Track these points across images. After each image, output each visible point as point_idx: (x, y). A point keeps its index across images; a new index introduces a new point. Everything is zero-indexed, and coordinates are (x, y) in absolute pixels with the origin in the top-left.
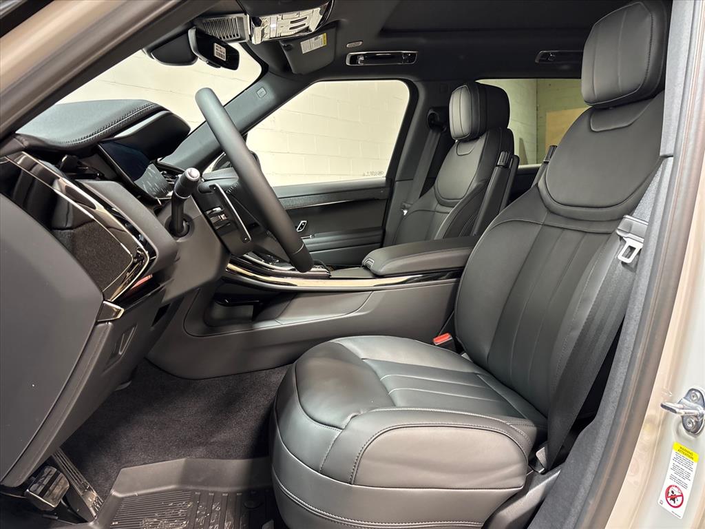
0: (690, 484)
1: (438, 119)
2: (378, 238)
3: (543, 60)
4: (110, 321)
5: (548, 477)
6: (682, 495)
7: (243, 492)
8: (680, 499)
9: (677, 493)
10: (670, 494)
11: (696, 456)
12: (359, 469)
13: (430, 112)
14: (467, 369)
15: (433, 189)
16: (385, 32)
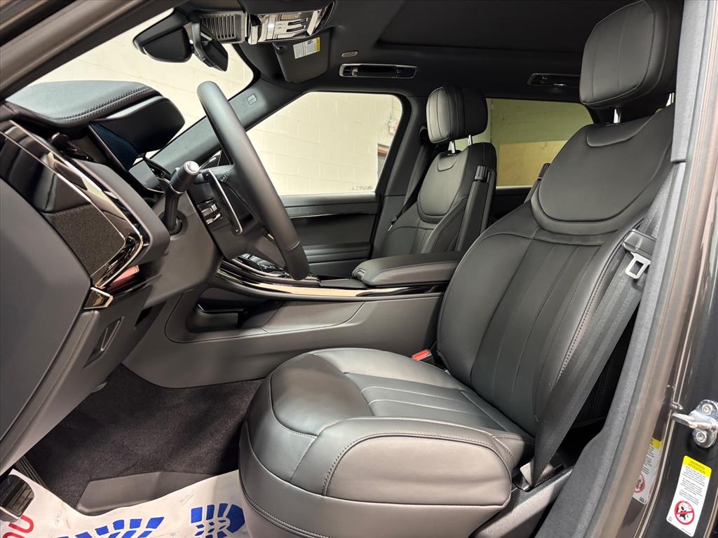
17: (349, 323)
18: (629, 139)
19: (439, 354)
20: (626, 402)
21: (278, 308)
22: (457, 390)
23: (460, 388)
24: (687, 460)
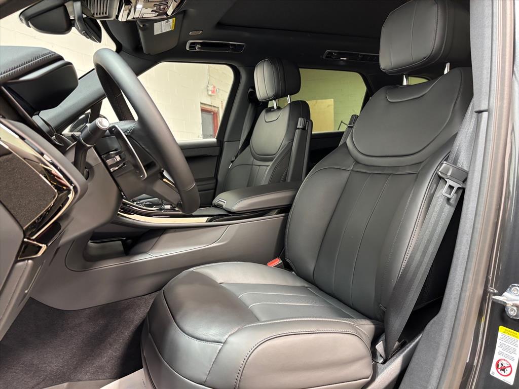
17: (218, 242)
18: (422, 96)
19: (288, 260)
20: (457, 291)
21: (160, 236)
22: (304, 287)
23: (306, 285)
24: (502, 329)
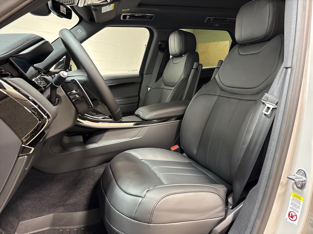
0: (300, 211)
1: (163, 46)
2: (137, 101)
3: (208, 22)
4: (26, 155)
5: (234, 210)
6: (296, 215)
7: (84, 227)
8: (295, 217)
9: (293, 215)
10: (291, 215)
11: (302, 198)
12: (153, 216)
13: (159, 43)
14: (187, 161)
15: (161, 78)
16: (140, 5)
